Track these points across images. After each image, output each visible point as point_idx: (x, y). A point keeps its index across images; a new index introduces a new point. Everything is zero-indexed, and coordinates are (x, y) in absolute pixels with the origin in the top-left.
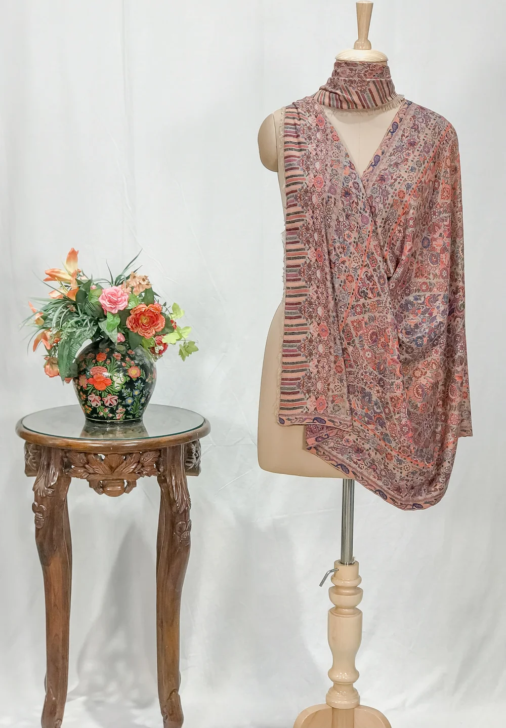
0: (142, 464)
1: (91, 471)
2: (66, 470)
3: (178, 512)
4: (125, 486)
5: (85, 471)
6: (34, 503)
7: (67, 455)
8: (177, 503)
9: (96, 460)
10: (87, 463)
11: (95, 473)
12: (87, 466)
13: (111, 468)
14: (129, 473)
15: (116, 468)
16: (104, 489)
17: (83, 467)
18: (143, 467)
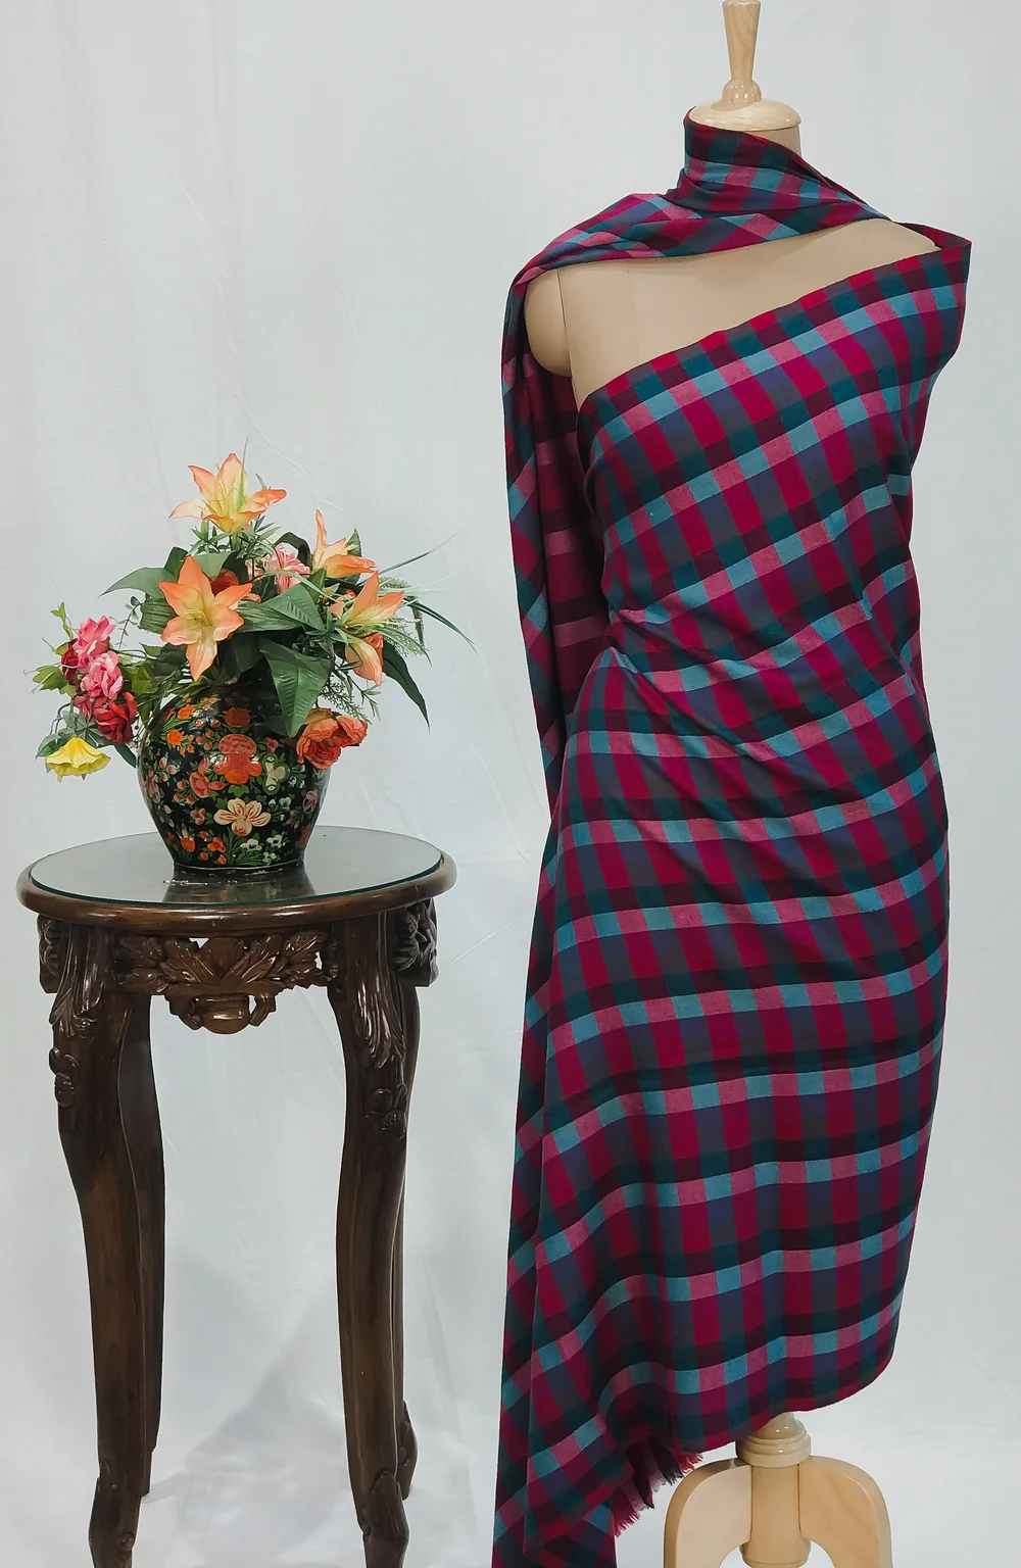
0: (288, 958)
1: (174, 978)
2: (119, 976)
3: (373, 1068)
4: (251, 1010)
5: (159, 978)
6: (52, 1051)
7: (122, 941)
8: (371, 1046)
9: (183, 952)
10: (165, 958)
11: (181, 982)
12: (163, 965)
13: (216, 968)
14: (256, 980)
15: (228, 970)
16: (204, 1016)
17: (157, 967)
18: (289, 965)
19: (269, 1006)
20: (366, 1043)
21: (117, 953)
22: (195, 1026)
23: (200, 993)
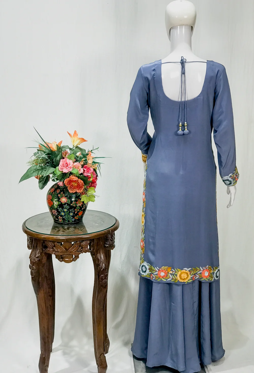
0: (82, 247)
1: (56, 251)
2: (44, 249)
3: (100, 270)
4: (74, 257)
5: (53, 250)
7: (45, 242)
8: (100, 266)
9: (59, 245)
10: (54, 246)
11: (58, 252)
12: (54, 248)
13: (66, 249)
14: (75, 252)
15: (68, 249)
16: (63, 259)
17: (53, 248)
18: (82, 248)
19: (77, 257)
20: (99, 265)
21: (44, 244)
22: (61, 261)
23: (62, 254)
